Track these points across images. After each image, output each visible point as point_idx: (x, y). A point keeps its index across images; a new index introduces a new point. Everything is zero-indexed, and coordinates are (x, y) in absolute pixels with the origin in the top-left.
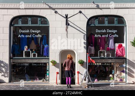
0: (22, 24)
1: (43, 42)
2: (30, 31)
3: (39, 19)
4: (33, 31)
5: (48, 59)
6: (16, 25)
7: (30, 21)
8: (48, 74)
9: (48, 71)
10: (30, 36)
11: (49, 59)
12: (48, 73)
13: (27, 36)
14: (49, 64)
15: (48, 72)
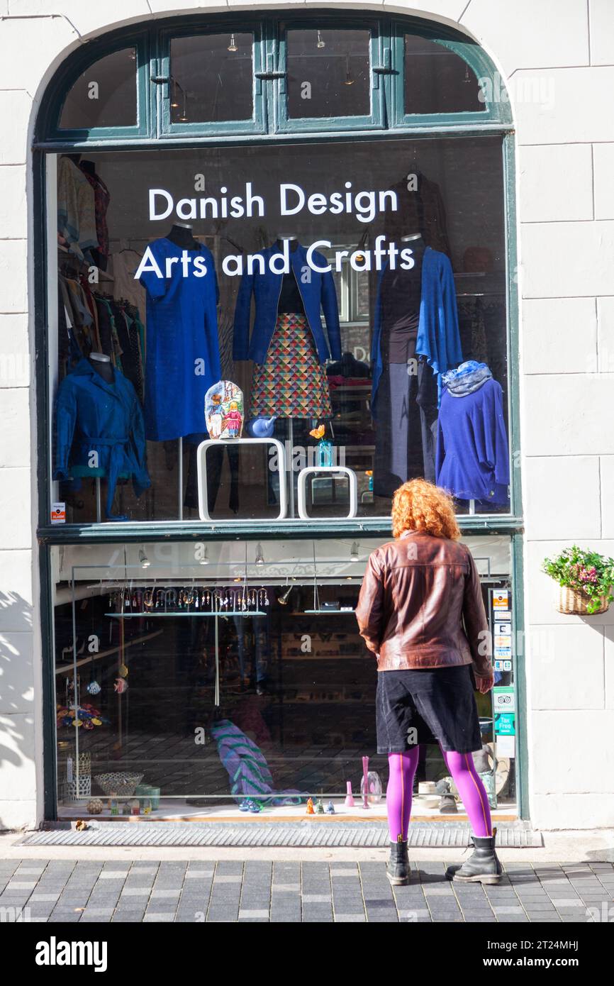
0: (175, 117)
1: (422, 329)
2: (272, 203)
3: (378, 51)
4: (316, 203)
5: (505, 541)
6: (101, 138)
7: (278, 85)
8: (503, 725)
9: (505, 679)
10: (279, 264)
11: (512, 532)
12: (511, 707)
13: (235, 266)
14: (514, 604)
15: (503, 701)
